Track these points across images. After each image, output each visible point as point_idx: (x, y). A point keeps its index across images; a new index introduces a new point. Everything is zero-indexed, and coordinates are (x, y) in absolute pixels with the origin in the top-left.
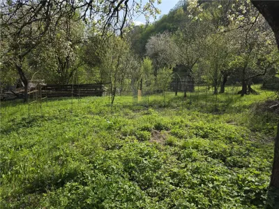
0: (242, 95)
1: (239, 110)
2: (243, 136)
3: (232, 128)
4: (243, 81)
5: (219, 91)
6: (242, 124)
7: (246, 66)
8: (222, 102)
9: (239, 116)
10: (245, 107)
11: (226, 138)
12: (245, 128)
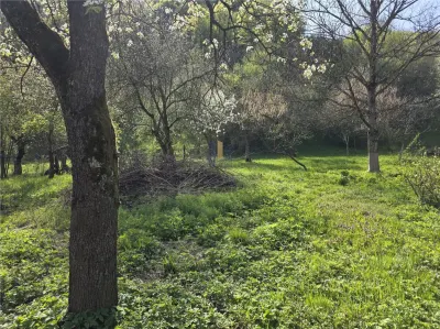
0: (51, 177)
1: (42, 202)
2: (42, 246)
3: (24, 235)
4: (51, 154)
5: (10, 171)
6: (44, 225)
7: (51, 131)
8: (14, 191)
9: (40, 212)
10: (53, 195)
11: (10, 257)
12: (49, 230)
